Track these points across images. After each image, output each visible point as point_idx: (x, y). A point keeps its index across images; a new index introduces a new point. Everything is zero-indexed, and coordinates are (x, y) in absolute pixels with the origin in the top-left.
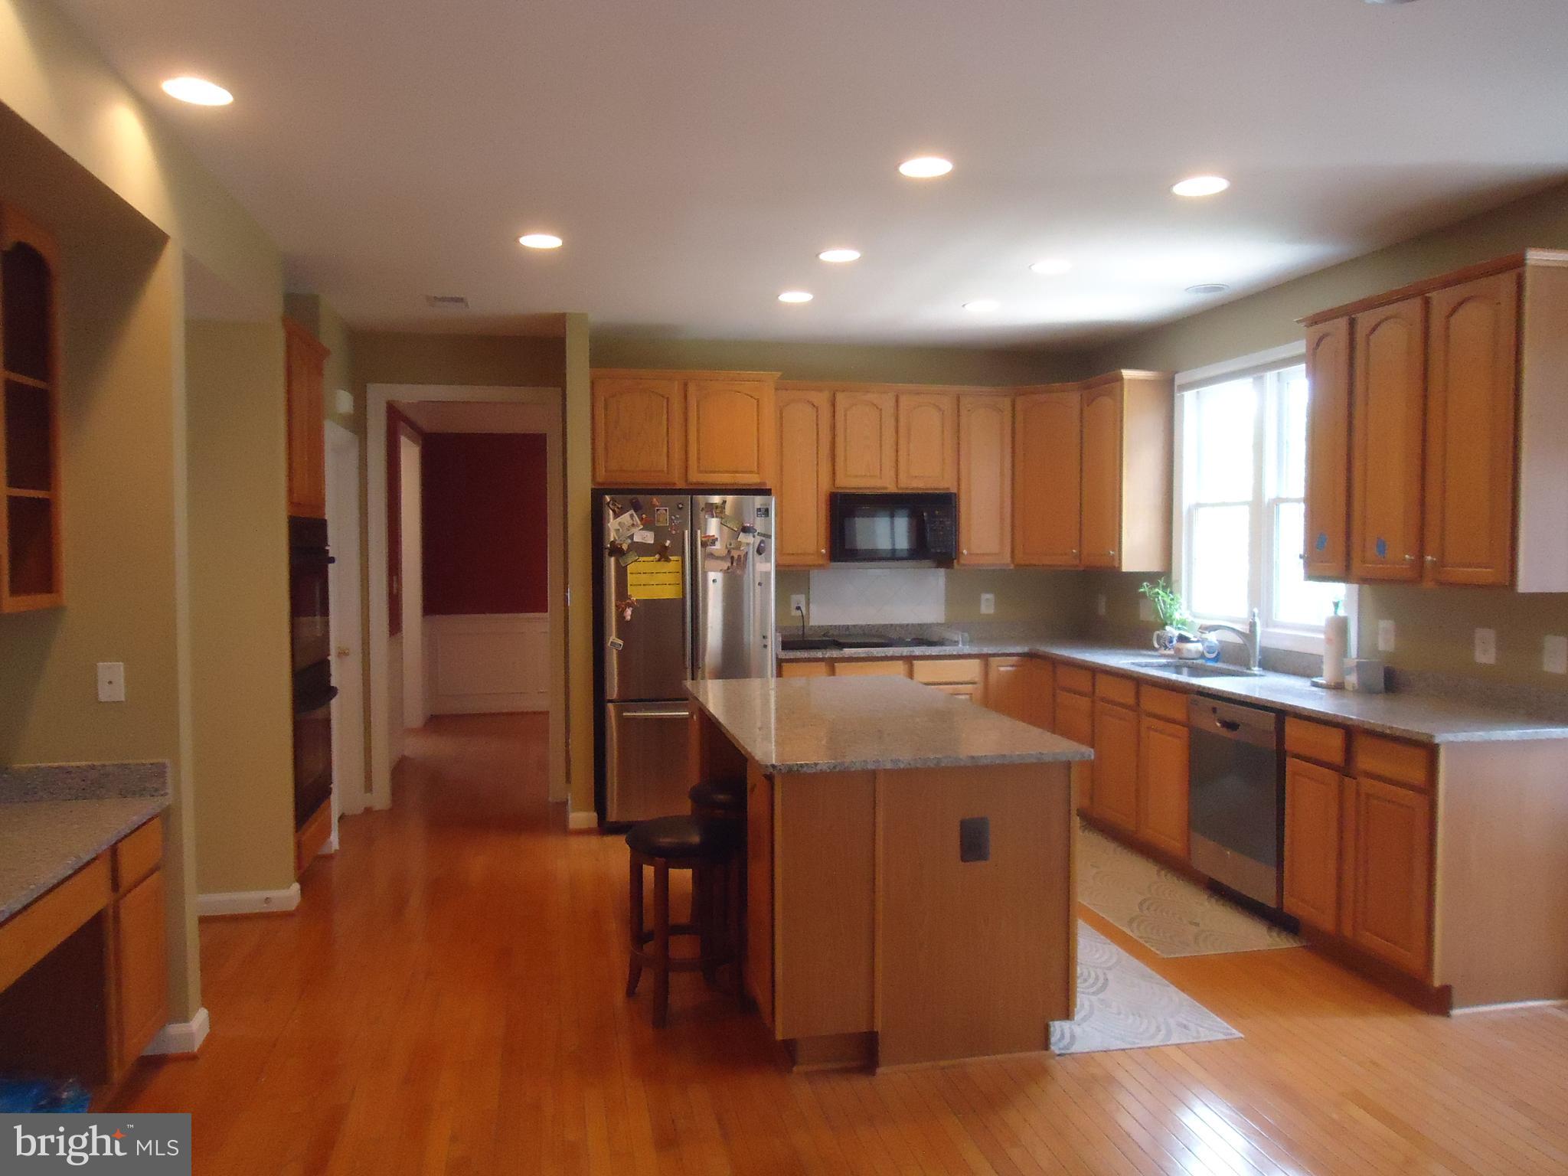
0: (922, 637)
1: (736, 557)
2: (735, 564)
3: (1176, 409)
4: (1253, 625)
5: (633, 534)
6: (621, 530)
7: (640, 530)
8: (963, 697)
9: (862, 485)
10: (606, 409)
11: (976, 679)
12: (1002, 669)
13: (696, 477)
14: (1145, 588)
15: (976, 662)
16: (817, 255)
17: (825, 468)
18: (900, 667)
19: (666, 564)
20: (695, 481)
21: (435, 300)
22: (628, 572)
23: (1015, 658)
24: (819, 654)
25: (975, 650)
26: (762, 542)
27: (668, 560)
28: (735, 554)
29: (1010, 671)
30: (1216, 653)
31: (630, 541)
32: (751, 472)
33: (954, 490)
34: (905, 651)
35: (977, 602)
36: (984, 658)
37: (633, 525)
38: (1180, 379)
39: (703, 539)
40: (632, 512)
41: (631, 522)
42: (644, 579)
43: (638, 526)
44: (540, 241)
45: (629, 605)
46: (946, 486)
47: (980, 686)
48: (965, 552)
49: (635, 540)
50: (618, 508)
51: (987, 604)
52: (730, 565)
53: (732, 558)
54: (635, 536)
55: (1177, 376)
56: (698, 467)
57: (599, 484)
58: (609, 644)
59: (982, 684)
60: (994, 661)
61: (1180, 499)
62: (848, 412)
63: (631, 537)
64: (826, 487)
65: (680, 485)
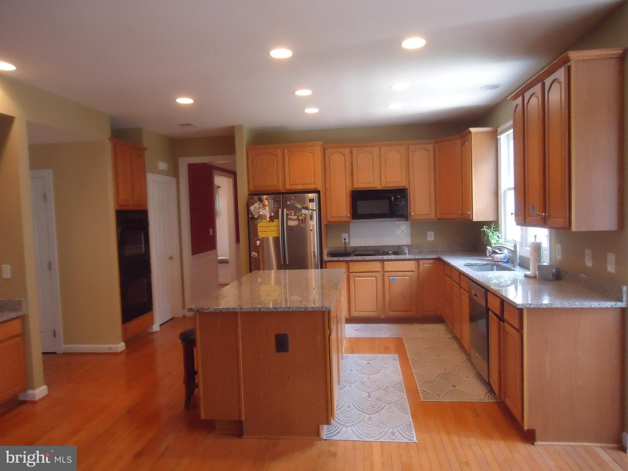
0: (397, 251)
1: (301, 219)
2: (300, 222)
3: (498, 143)
4: (515, 246)
5: (260, 211)
6: (255, 210)
7: (263, 209)
8: (408, 277)
9: (365, 187)
10: (252, 162)
11: (414, 270)
12: (425, 265)
13: (288, 187)
14: (485, 228)
15: (413, 262)
16: (294, 92)
17: (349, 180)
18: (379, 264)
19: (272, 223)
20: (288, 189)
21: (183, 125)
22: (258, 226)
23: (431, 260)
24: (342, 259)
25: (412, 257)
26: (312, 213)
27: (273, 221)
28: (300, 218)
29: (431, 266)
30: (507, 259)
31: (258, 214)
32: (312, 184)
33: (407, 187)
34: (380, 257)
35: (426, 236)
36: (417, 260)
37: (260, 208)
38: (499, 130)
39: (287, 212)
40: (259, 202)
41: (259, 207)
42: (265, 229)
43: (261, 208)
44: (185, 101)
45: (259, 240)
46: (403, 185)
47: (415, 273)
48: (413, 214)
49: (260, 213)
50: (253, 201)
51: (431, 237)
52: (298, 222)
53: (299, 220)
54: (260, 212)
55: (498, 129)
56: (290, 183)
57: (251, 192)
58: (252, 255)
59: (417, 272)
60: (421, 262)
61: (501, 187)
62: (358, 156)
63: (259, 212)
64: (349, 188)
65: (283, 190)
